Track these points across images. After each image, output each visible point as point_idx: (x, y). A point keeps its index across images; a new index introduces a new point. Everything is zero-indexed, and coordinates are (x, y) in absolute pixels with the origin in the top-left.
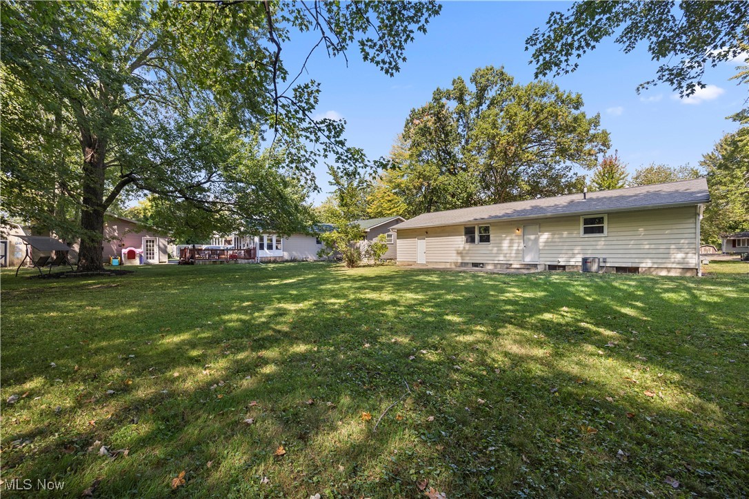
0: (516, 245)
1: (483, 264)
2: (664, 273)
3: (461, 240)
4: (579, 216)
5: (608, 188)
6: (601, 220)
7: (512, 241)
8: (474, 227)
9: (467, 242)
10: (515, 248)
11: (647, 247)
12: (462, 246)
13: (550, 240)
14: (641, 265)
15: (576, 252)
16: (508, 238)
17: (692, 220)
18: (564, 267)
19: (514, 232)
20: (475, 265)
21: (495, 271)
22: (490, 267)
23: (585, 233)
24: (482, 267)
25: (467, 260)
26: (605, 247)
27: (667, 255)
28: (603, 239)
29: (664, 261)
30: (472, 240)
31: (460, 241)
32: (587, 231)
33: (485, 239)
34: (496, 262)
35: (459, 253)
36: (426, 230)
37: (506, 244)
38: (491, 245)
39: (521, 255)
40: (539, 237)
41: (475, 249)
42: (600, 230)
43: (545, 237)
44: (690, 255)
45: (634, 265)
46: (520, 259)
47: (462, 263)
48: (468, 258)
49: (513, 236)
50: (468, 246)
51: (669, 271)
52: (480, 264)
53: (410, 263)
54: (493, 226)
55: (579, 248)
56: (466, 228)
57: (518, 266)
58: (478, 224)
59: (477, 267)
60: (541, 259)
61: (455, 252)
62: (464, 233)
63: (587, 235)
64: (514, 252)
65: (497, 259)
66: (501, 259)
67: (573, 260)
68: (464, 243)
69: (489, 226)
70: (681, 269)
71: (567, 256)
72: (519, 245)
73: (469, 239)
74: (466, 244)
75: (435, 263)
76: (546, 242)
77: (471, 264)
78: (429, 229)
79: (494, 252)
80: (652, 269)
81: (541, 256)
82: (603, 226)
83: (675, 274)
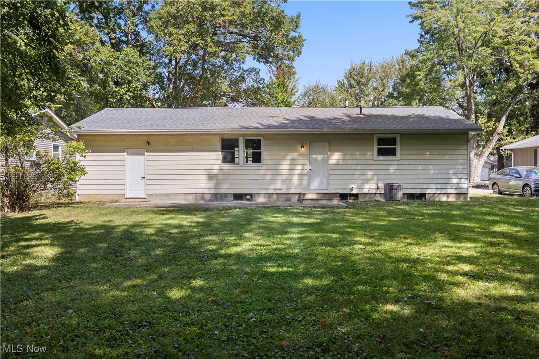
0: (299, 167)
1: (251, 195)
2: (444, 199)
3: (215, 157)
4: (373, 134)
6: (393, 141)
7: (293, 162)
9: (223, 162)
10: (298, 172)
11: (432, 172)
12: (217, 167)
13: (341, 162)
14: (428, 191)
15: (369, 176)
16: (289, 158)
17: (464, 147)
18: (356, 196)
19: (296, 150)
20: (238, 197)
21: (270, 204)
22: (261, 200)
23: (379, 154)
24: (248, 200)
25: (225, 189)
26: (397, 172)
27: (447, 182)
28: (395, 162)
29: (443, 186)
31: (214, 159)
32: (381, 152)
33: (254, 158)
34: (271, 191)
36: (146, 139)
37: (285, 167)
38: (264, 167)
39: (305, 182)
40: (328, 158)
41: (238, 172)
42: (393, 152)
43: (335, 157)
44: (463, 181)
45: (423, 192)
46: (305, 186)
47: (216, 194)
48: (226, 186)
49: (295, 155)
50: (227, 167)
51: (448, 197)
52: (246, 195)
54: (267, 139)
55: (370, 172)
56: (223, 140)
58: (243, 135)
59: (242, 199)
60: (331, 187)
61: (205, 177)
62: (219, 148)
63: (381, 158)
64: (296, 177)
65: (272, 187)
66: (278, 187)
67: (367, 186)
68: (219, 162)
69: (261, 139)
70: (457, 194)
71: (360, 182)
72: (303, 167)
73: (229, 157)
74: (223, 164)
75: (165, 196)
76: (337, 164)
77: (233, 195)
78: (152, 137)
79: (268, 177)
80: (436, 195)
81: (331, 182)
82: (396, 148)
83: (452, 199)
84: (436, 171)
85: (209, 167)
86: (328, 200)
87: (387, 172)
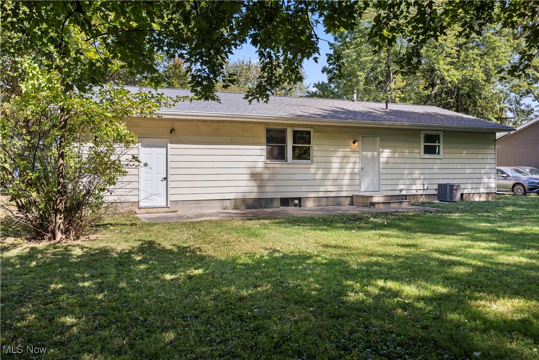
0: (350, 165)
1: (300, 199)
3: (258, 152)
4: (421, 130)
7: (344, 159)
9: (267, 159)
10: (348, 171)
11: (468, 171)
12: (261, 165)
13: (391, 160)
14: (466, 191)
16: (340, 154)
19: (348, 146)
20: (285, 202)
22: (310, 205)
24: (296, 205)
25: (271, 192)
26: (440, 171)
27: (480, 182)
28: (438, 161)
29: (477, 186)
30: (279, 155)
31: (257, 155)
32: (427, 150)
33: (303, 154)
34: (321, 195)
35: (255, 176)
36: (169, 126)
37: (336, 164)
38: (314, 165)
40: (379, 155)
41: (286, 171)
42: (437, 150)
43: (386, 154)
44: (491, 180)
48: (272, 189)
49: (347, 152)
52: (293, 199)
54: (318, 131)
56: (268, 131)
58: (292, 126)
59: (289, 205)
60: (382, 188)
61: (247, 177)
62: (264, 140)
63: (427, 156)
64: (347, 177)
65: (322, 189)
66: (330, 188)
67: (414, 187)
68: (263, 159)
69: (310, 132)
70: (486, 193)
71: (408, 182)
72: (354, 165)
73: (276, 152)
74: (268, 161)
75: (195, 203)
76: (387, 163)
77: (280, 200)
78: (178, 123)
79: (319, 177)
80: (471, 195)
81: (383, 182)
82: (439, 146)
83: (483, 199)
84: (472, 171)
85: (251, 164)
87: (431, 171)
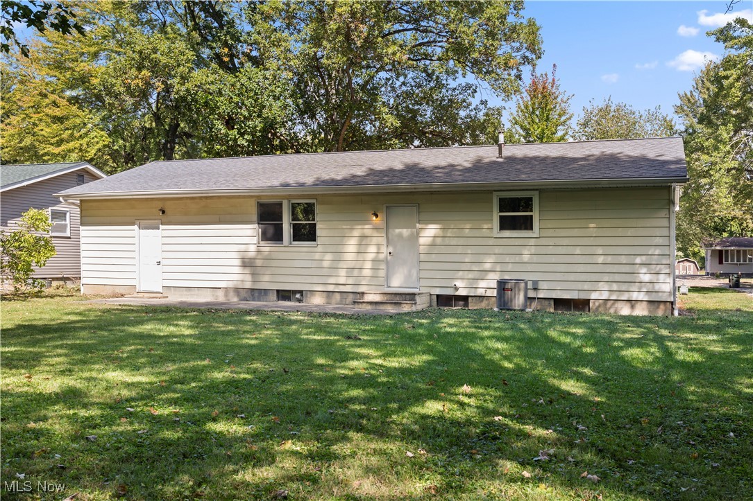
0: (373, 249)
1: (301, 292)
2: (625, 311)
3: (250, 232)
4: (491, 192)
5: (541, 138)
6: (527, 204)
7: (363, 240)
8: (281, 205)
9: (263, 240)
10: (371, 256)
11: (601, 259)
12: (253, 248)
14: (594, 296)
15: (487, 266)
16: (356, 233)
17: (664, 213)
18: (465, 299)
19: (367, 221)
20: (284, 295)
21: (329, 309)
22: (318, 300)
23: (502, 227)
24: (300, 301)
25: (267, 282)
26: (535, 259)
27: (630, 280)
28: (532, 242)
29: (624, 287)
30: (274, 235)
31: (247, 235)
32: (506, 224)
33: (305, 233)
34: (331, 288)
35: (247, 263)
36: (160, 205)
37: (351, 247)
38: (320, 249)
39: (382, 273)
40: (418, 234)
41: (282, 256)
42: (526, 224)
43: (430, 232)
44: (662, 277)
45: (583, 296)
46: (382, 281)
47: (252, 290)
48: (266, 278)
49: (367, 229)
50: (267, 247)
51: (633, 307)
52: (295, 292)
53: (120, 290)
54: (323, 203)
55: (491, 259)
56: (261, 206)
57: (377, 298)
58: (289, 197)
59: (289, 299)
60: (423, 283)
61: (238, 262)
62: (255, 217)
63: (507, 233)
64: (368, 265)
65: (332, 280)
66: (342, 281)
67: (482, 284)
68: (255, 240)
69: (314, 204)
70: (649, 302)
71: (471, 276)
72: (379, 249)
73: (271, 231)
74: (262, 243)
75: (186, 290)
76: (433, 245)
77: (275, 292)
78: (169, 203)
79: (326, 264)
80: (609, 303)
81: (423, 274)
82: (532, 216)
83: (641, 311)
84: (609, 259)
85: (243, 248)
86: (393, 305)
87: (517, 259)
